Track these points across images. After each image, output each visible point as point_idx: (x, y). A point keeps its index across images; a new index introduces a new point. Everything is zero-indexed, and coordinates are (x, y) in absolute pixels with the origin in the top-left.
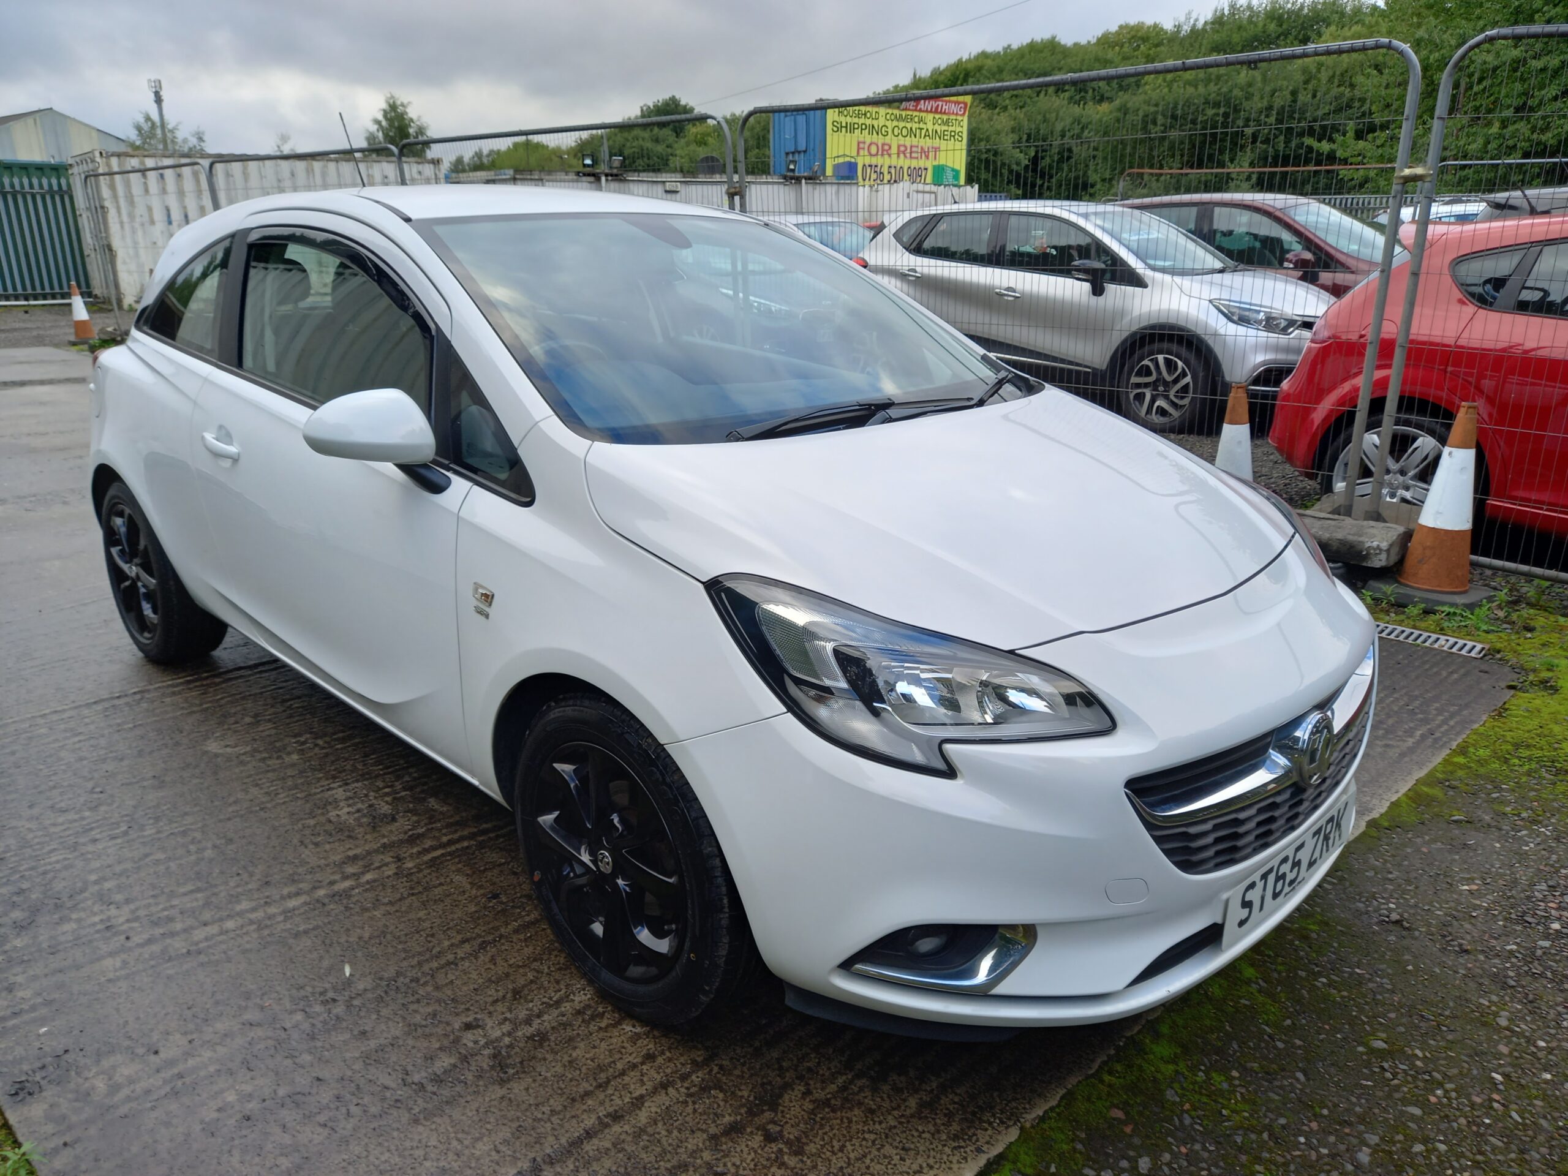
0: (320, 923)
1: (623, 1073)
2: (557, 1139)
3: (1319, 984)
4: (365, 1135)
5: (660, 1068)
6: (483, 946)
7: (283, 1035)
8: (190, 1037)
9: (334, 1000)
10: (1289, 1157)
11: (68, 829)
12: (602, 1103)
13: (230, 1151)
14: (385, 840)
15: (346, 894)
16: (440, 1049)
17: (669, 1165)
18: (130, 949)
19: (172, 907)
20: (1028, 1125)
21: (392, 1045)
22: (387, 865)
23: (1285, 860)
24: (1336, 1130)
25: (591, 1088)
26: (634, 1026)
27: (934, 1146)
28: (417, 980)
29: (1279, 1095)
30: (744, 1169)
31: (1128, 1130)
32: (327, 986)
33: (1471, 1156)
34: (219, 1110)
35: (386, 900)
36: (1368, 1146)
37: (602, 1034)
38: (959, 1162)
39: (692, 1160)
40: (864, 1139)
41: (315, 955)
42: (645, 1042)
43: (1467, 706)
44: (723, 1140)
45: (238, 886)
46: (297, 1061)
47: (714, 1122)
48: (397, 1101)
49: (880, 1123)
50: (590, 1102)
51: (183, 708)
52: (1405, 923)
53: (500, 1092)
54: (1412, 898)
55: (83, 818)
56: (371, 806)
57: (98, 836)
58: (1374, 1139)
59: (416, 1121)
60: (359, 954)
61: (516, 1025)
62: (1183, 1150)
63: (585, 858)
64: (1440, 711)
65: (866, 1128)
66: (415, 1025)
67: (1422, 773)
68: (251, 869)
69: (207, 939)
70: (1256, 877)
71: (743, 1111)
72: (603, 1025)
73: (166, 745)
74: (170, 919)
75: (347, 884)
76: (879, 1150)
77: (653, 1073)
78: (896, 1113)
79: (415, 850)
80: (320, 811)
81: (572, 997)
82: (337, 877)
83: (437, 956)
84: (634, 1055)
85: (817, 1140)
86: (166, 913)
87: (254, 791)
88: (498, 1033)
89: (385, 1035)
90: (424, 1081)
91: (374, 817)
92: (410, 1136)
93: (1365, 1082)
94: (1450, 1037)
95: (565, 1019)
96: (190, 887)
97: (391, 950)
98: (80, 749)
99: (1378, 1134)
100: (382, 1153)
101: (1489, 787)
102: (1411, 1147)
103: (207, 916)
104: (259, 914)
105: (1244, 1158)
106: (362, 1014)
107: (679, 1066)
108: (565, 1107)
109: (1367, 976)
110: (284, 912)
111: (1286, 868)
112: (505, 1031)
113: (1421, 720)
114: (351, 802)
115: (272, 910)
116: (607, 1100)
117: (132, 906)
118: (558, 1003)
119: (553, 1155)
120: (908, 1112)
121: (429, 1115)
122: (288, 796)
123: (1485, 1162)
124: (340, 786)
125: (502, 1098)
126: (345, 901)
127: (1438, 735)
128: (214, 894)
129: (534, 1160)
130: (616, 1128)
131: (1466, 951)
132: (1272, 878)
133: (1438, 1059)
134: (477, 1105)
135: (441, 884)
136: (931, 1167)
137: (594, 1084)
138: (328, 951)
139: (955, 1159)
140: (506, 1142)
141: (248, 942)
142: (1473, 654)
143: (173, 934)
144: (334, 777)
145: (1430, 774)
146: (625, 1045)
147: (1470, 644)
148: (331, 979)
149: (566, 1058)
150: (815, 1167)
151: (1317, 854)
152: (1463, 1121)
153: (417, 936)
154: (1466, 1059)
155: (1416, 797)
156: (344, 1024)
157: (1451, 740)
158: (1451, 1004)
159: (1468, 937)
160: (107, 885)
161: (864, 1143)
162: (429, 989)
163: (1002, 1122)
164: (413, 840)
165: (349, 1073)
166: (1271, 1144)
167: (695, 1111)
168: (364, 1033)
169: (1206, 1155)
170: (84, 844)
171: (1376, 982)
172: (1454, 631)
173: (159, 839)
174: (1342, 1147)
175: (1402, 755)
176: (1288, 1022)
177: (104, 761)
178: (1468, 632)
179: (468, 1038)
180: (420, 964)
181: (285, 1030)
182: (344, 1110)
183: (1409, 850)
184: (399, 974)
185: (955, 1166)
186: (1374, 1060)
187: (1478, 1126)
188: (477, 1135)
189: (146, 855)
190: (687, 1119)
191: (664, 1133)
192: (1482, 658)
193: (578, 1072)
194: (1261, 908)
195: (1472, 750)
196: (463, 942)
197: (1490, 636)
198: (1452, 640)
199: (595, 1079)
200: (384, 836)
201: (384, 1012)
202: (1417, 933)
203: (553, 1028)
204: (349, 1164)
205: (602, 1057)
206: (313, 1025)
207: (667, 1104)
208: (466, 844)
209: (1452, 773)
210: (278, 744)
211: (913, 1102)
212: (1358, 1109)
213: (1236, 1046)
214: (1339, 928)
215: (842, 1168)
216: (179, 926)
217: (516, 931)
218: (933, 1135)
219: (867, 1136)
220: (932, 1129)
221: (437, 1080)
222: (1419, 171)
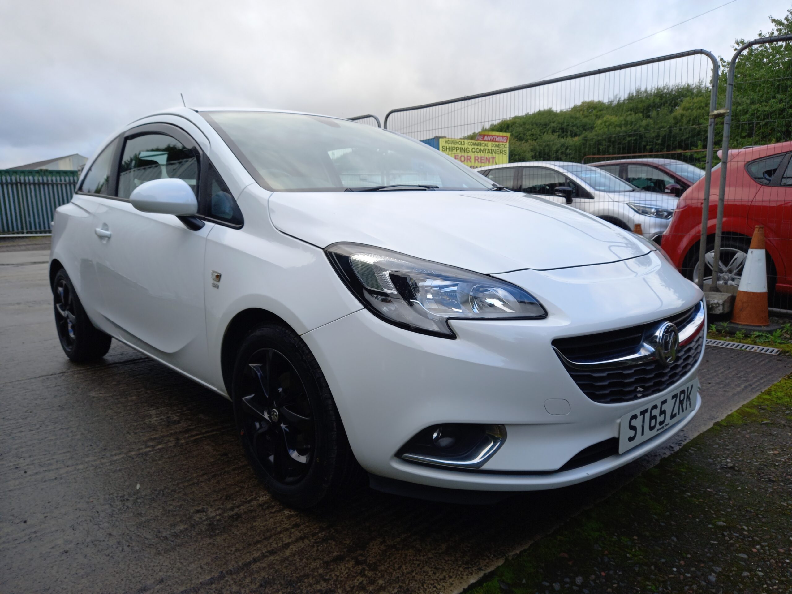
0: (129, 466)
1: (280, 532)
2: (237, 562)
3: (686, 496)
4: (129, 560)
5: (301, 530)
6: (214, 476)
7: (96, 515)
8: (45, 515)
9: (127, 500)
10: (667, 578)
11: (9, 427)
12: (265, 546)
13: (52, 567)
14: (172, 431)
15: (147, 454)
16: (180, 521)
17: (298, 575)
18: (26, 477)
19: (53, 459)
20: (510, 558)
21: (154, 519)
22: (171, 441)
23: (655, 407)
24: (696, 565)
25: (261, 539)
26: (290, 512)
27: (454, 567)
28: (175, 491)
29: (661, 548)
30: (341, 577)
31: (570, 563)
32: (125, 493)
33: (778, 578)
34: (53, 548)
35: (167, 456)
36: (715, 573)
37: (271, 515)
38: (467, 575)
39: (312, 573)
40: (413, 563)
41: (123, 480)
42: (295, 519)
43: (770, 374)
44: (332, 564)
45: (90, 450)
46: (100, 526)
47: (328, 555)
48: (150, 545)
49: (424, 556)
50: (259, 546)
51: (82, 379)
52: (736, 468)
53: (208, 541)
54: (740, 457)
55: (18, 423)
56: (168, 417)
57: (23, 430)
58: (719, 569)
59: (159, 554)
60: (146, 480)
61: (224, 511)
62: (603, 574)
63: (266, 416)
64: (755, 377)
65: (415, 558)
66: (169, 511)
67: (746, 402)
68: (98, 443)
69: (67, 472)
70: (638, 412)
71: (345, 550)
72: (273, 511)
73: (69, 393)
74: (50, 464)
75: (147, 449)
76: (421, 569)
77: (297, 533)
78: (433, 551)
79: (187, 436)
80: (141, 419)
81: (258, 498)
82: (143, 447)
83: (188, 481)
84: (288, 524)
85: (386, 564)
86: (49, 462)
87: (109, 411)
88: (214, 514)
89: (152, 515)
90: (168, 536)
91: (169, 422)
92: (154, 560)
93: (713, 542)
94: (764, 520)
95: (252, 508)
96: (65, 450)
97: (164, 478)
98: (25, 395)
99: (721, 567)
100: (137, 568)
101: (784, 408)
102: (742, 573)
103: (70, 463)
104: (98, 462)
105: (639, 578)
106: (141, 506)
107: (312, 529)
108: (244, 548)
109: (715, 492)
110: (111, 461)
111: (656, 412)
112: (218, 513)
113: (745, 380)
114: (158, 415)
115: (105, 461)
116: (269, 545)
117: (32, 459)
118: (250, 501)
119: (233, 570)
120: (440, 551)
121: (166, 551)
122: (126, 413)
123: (786, 581)
124: (154, 409)
125: (210, 544)
126: (144, 457)
127: (754, 386)
128: (76, 454)
129: (222, 572)
130: (272, 558)
131: (773, 481)
132: (647, 415)
133: (757, 531)
134: (195, 547)
135: (198, 450)
136: (450, 577)
137: (263, 537)
138: (129, 478)
139: (465, 574)
140: (207, 564)
141: (88, 474)
142: (773, 353)
143: (49, 471)
144: (152, 406)
145: (750, 403)
146: (284, 520)
147: (771, 349)
148: (128, 490)
149: (249, 526)
150: (383, 576)
151: (676, 411)
152: (773, 561)
153: (180, 472)
154: (774, 531)
155: (742, 413)
156: (131, 510)
157: (761, 388)
158: (764, 505)
159: (774, 475)
160: (22, 450)
161: (413, 565)
162: (180, 495)
163: (495, 556)
164: (187, 431)
165: (128, 532)
166: (656, 571)
167: (318, 550)
168: (140, 514)
169: (617, 576)
170: (15, 433)
171: (720, 495)
172: (762, 344)
173: (54, 431)
174: (699, 573)
175: (734, 395)
176: (668, 513)
177: (36, 399)
178: (770, 344)
179: (197, 517)
180: (178, 484)
181: (98, 512)
182: (121, 549)
183: (738, 436)
184: (165, 488)
185: (465, 577)
186: (718, 531)
187: (783, 563)
188: (192, 560)
189: (46, 438)
190: (313, 554)
191: (298, 560)
192: (778, 355)
193: (255, 532)
194: (643, 434)
195: (773, 393)
196: (204, 474)
197: (782, 346)
198: (761, 347)
199: (264, 535)
200: (172, 430)
201: (154, 505)
202: (743, 473)
203: (245, 512)
204: (117, 573)
205: (270, 525)
206: (113, 510)
207: (303, 546)
208: (215, 433)
209: (762, 402)
210: (127, 393)
211: (444, 546)
212: (708, 555)
213: (636, 525)
214: (698, 471)
215: (398, 577)
216: (54, 467)
217: (234, 470)
218: (454, 562)
219: (415, 562)
220: (453, 558)
221: (176, 535)
222: (722, 111)
